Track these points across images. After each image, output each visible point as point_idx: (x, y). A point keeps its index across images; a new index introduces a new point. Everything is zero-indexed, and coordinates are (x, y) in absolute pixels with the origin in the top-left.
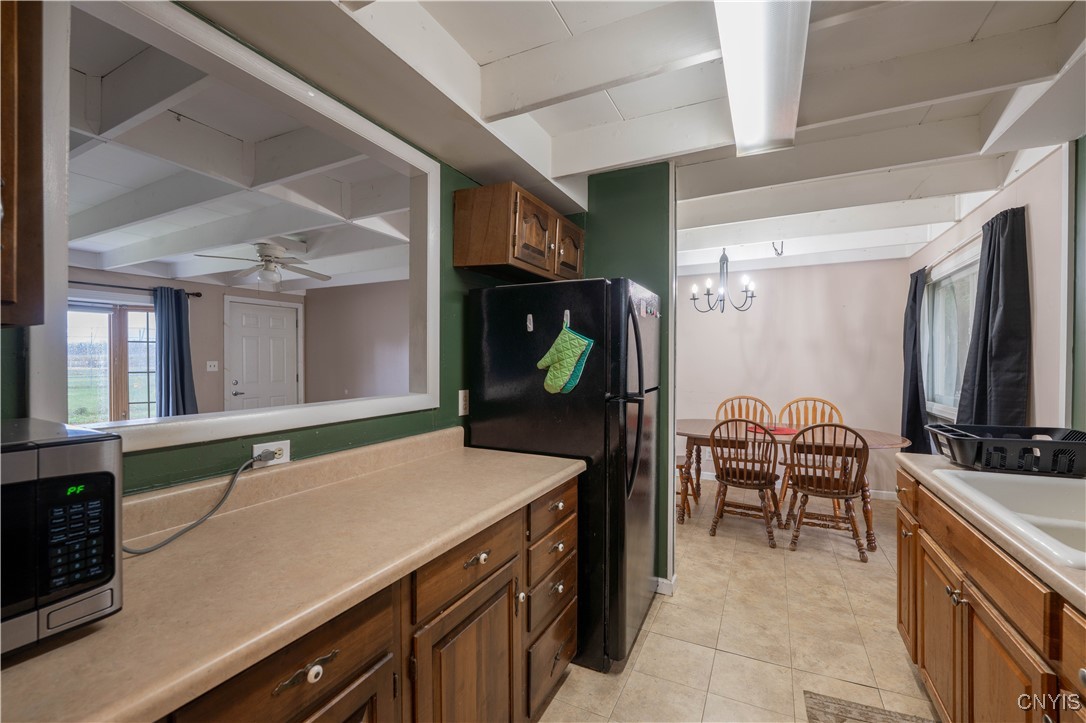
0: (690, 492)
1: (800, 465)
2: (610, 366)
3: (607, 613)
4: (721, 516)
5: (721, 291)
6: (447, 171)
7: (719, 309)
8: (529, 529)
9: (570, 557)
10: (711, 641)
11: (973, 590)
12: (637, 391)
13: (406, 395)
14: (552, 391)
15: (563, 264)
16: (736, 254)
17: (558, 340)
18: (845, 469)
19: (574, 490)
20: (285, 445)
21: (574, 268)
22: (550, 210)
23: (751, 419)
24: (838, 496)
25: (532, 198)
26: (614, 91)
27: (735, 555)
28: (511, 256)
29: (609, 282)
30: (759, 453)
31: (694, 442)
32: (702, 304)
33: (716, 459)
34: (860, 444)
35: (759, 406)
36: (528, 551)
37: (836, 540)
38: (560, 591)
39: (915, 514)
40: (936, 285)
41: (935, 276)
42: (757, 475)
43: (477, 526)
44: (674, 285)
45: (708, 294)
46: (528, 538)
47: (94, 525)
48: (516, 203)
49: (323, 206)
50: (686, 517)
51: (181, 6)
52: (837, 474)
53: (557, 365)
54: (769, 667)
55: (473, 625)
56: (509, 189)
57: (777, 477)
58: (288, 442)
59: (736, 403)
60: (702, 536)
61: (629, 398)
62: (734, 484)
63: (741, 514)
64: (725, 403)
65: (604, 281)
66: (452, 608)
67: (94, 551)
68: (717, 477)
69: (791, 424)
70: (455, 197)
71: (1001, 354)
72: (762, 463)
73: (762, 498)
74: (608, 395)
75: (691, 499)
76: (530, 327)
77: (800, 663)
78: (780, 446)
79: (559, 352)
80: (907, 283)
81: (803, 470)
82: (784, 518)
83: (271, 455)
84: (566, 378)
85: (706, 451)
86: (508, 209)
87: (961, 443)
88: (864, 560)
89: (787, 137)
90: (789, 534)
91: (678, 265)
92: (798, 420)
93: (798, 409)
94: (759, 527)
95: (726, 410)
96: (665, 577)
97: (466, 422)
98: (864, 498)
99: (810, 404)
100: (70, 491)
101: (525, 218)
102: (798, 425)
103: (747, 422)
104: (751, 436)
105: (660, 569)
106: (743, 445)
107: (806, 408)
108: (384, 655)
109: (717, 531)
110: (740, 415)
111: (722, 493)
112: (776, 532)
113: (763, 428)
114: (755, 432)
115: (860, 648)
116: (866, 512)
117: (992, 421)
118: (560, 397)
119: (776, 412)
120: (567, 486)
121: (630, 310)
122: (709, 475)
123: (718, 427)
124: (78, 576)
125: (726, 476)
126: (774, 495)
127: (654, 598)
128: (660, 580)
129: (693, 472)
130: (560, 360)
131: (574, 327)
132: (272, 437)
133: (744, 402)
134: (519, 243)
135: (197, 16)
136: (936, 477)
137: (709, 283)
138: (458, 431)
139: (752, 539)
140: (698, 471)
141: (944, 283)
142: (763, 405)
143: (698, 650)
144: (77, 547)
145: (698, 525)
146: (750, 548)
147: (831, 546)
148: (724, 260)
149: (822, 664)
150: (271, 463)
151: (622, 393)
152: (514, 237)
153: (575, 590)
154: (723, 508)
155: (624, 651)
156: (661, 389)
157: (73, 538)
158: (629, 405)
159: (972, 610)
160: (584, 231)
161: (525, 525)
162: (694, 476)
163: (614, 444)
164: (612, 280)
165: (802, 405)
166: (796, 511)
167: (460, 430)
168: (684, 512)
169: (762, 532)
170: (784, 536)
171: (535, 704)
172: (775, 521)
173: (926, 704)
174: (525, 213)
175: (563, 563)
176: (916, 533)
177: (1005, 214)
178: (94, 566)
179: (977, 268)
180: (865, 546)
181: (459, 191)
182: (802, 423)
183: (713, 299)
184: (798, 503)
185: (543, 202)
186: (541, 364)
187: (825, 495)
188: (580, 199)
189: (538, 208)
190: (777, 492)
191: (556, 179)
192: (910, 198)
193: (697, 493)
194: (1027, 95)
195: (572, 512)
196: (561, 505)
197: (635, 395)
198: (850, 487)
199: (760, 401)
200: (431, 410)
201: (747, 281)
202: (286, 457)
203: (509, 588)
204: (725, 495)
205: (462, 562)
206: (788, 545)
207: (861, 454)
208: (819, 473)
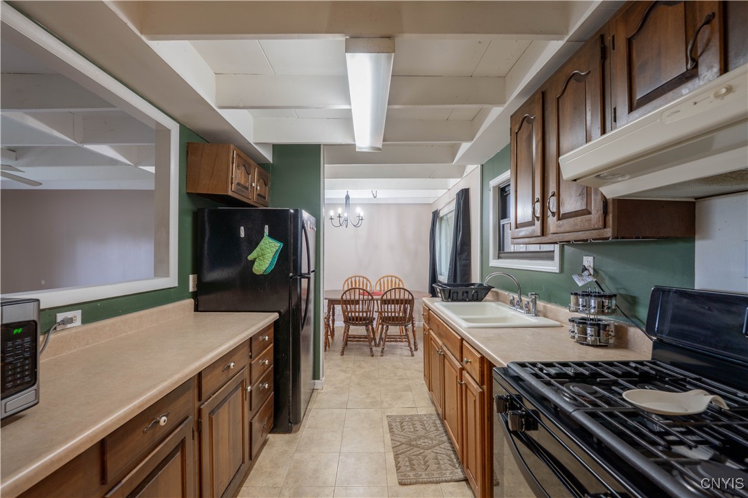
0: (329, 334)
1: (385, 312)
2: (292, 258)
3: (291, 399)
4: (346, 344)
5: (346, 215)
6: (184, 130)
7: (345, 226)
8: (251, 351)
9: (270, 369)
10: (344, 406)
11: (445, 348)
12: (307, 272)
13: (153, 279)
14: (258, 273)
15: (259, 195)
16: (354, 195)
17: (262, 243)
18: (405, 311)
19: (272, 330)
20: (77, 314)
21: (264, 198)
22: (252, 162)
23: (361, 287)
24: (401, 325)
25: (242, 154)
26: (298, 110)
27: (354, 363)
28: (230, 189)
29: (292, 211)
30: (365, 307)
31: (332, 302)
32: (336, 222)
33: (344, 312)
34: (410, 297)
35: (365, 280)
36: (251, 364)
37: (401, 348)
38: (266, 387)
39: (429, 324)
40: (442, 218)
41: (441, 214)
42: (365, 319)
43: (230, 347)
44: (323, 210)
45: (339, 217)
46: (251, 357)
47: (27, 352)
48: (233, 158)
49: (58, 131)
50: (327, 348)
51: (9, 4)
52: (401, 315)
53: (261, 258)
54: (372, 410)
55: (226, 404)
56: (229, 148)
57: (374, 319)
58: (80, 312)
59: (353, 279)
60: (337, 356)
61: (302, 276)
62: (353, 324)
63: (357, 341)
64: (347, 280)
65: (289, 210)
66: (217, 393)
67: (27, 367)
68: (344, 322)
69: (381, 290)
70: (188, 147)
71: (462, 252)
72: (367, 312)
73: (367, 330)
74: (291, 274)
75: (329, 337)
76: (242, 234)
77: (385, 405)
78: (375, 301)
79: (262, 250)
80: (431, 216)
81: (386, 314)
82: (377, 341)
83: (71, 320)
84: (267, 265)
85: (338, 308)
86: (228, 160)
87: (444, 290)
88: (413, 355)
89: (378, 146)
90: (380, 349)
91: (325, 197)
92: (384, 288)
93: (384, 281)
94: (366, 348)
95: (348, 284)
96: (319, 379)
97: (195, 295)
98: (413, 324)
99: (390, 278)
100: (15, 331)
101: (238, 166)
102: (384, 290)
103: (359, 289)
104: (361, 297)
105: (316, 376)
106: (357, 302)
107: (388, 281)
108: (187, 417)
109: (345, 353)
110: (356, 286)
111: (347, 329)
112: (374, 349)
113: (368, 292)
114: (364, 295)
115: (410, 393)
116: (413, 331)
117: (458, 282)
118: (263, 277)
119: (373, 284)
120: (268, 327)
121: (303, 227)
122: (339, 324)
123: (345, 293)
124: (18, 382)
125: (349, 321)
126: (373, 329)
127: (313, 392)
128: (316, 381)
129: (331, 322)
130: (263, 255)
131: (270, 235)
132: (70, 308)
133: (357, 279)
134: (235, 182)
135: (18, 11)
136: (435, 306)
137: (340, 211)
138: (190, 302)
139: (363, 354)
140: (333, 321)
141: (445, 218)
142: (367, 280)
143: (338, 411)
144: (19, 364)
145: (334, 351)
146: (361, 358)
147: (399, 351)
148: (347, 198)
149: (394, 403)
150: (69, 326)
151: (299, 274)
152: (232, 178)
153: (272, 388)
154: (348, 339)
155: (300, 418)
156: (317, 271)
157: (16, 360)
158: (303, 280)
159: (444, 356)
160: (270, 175)
161: (249, 349)
162: (331, 325)
163: (294, 302)
164: (294, 210)
165: (386, 279)
166: (383, 336)
167: (191, 301)
168: (327, 344)
169: (367, 350)
170: (377, 350)
171: (254, 453)
172: (373, 343)
173: (434, 409)
174: (238, 164)
175: (267, 372)
176: (429, 333)
177: (462, 190)
178: (27, 376)
179: (453, 213)
180: (413, 349)
181: (192, 143)
182: (386, 289)
183: (342, 220)
184: (384, 331)
185: (248, 157)
186: (250, 257)
187: (396, 325)
188: (268, 156)
189: (245, 160)
190: (374, 326)
191: (256, 144)
192: (429, 177)
193: (333, 335)
194: (465, 146)
195: (271, 343)
196: (267, 337)
197: (306, 274)
198: (407, 320)
199: (366, 278)
200: (171, 288)
201: (359, 211)
202: (78, 322)
203: (242, 384)
204: (348, 331)
205: (221, 368)
206: (379, 354)
207: (410, 302)
208: (393, 314)
